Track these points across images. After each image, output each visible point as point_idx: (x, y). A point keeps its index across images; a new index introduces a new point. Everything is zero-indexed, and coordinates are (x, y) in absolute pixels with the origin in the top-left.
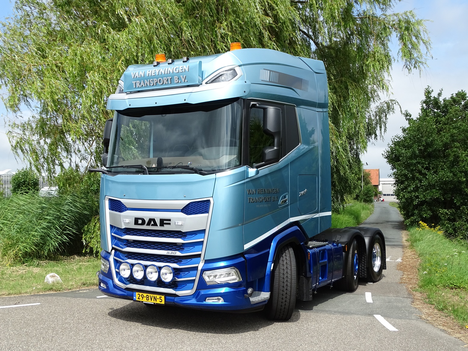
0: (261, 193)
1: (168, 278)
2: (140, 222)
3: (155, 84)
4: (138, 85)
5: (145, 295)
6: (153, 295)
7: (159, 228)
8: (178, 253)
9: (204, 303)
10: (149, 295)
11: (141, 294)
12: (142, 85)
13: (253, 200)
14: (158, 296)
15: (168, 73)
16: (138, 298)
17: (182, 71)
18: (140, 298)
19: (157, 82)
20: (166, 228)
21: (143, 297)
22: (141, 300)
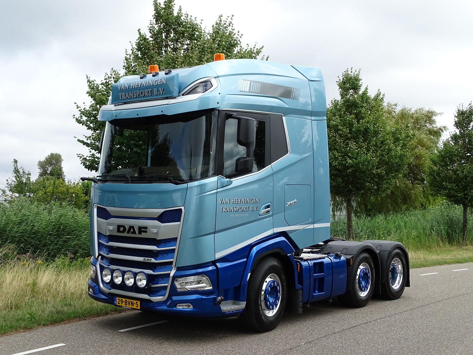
2: (122, 229)
3: (138, 96)
4: (123, 97)
6: (131, 300)
8: (153, 260)
10: (127, 300)
12: (127, 97)
14: (135, 302)
15: (149, 85)
16: (118, 303)
17: (160, 84)
19: (140, 94)
21: (122, 302)
22: (120, 305)
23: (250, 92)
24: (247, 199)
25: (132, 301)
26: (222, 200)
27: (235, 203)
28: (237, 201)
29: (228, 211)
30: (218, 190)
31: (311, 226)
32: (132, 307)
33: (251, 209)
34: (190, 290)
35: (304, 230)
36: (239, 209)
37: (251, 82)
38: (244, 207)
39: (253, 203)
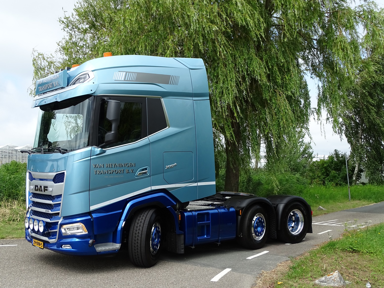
0: (110, 167)
1: (41, 229)
5: (36, 241)
7: (43, 193)
9: (60, 248)
11: (35, 240)
13: (100, 172)
14: (41, 242)
18: (35, 243)
20: (46, 193)
23: (125, 80)
24: (122, 164)
25: (40, 242)
26: (96, 165)
27: (109, 167)
28: (111, 166)
29: (102, 173)
30: (92, 157)
31: (195, 184)
32: (40, 247)
33: (126, 171)
34: (70, 234)
35: (186, 187)
36: (113, 172)
37: (127, 72)
38: (118, 169)
39: (129, 167)
